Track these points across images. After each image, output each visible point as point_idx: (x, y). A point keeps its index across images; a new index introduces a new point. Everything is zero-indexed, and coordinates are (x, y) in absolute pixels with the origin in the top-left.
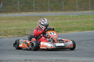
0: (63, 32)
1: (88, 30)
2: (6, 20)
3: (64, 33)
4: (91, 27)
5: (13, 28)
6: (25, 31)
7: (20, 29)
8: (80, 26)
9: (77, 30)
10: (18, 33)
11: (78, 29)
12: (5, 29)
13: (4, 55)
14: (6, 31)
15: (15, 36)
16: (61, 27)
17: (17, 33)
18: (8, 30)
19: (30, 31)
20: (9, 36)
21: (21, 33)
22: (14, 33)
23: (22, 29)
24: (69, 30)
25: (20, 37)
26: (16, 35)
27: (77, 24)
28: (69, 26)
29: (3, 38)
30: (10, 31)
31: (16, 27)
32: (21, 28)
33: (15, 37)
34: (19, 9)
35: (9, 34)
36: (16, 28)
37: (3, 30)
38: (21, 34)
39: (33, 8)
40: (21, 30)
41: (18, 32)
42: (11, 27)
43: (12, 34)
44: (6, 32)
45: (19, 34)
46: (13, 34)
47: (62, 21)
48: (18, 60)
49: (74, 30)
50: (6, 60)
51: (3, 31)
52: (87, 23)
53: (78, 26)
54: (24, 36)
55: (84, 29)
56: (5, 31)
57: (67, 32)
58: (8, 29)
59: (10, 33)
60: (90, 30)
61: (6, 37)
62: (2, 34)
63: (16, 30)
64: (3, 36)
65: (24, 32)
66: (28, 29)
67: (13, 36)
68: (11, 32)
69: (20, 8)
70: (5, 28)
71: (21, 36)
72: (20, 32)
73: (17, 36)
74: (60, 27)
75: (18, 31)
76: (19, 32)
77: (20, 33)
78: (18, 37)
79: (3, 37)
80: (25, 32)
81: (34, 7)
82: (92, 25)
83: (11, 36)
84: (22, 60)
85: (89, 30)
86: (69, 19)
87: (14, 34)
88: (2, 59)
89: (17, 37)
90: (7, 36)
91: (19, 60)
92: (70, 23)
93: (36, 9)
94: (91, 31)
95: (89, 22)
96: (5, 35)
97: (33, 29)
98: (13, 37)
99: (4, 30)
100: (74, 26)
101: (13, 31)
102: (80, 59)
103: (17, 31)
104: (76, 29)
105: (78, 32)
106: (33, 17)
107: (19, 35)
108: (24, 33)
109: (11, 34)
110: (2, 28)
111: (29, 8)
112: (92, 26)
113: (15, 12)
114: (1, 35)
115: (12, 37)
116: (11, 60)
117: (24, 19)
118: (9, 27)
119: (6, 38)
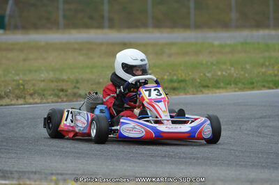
0: (190, 91)
1: (264, 86)
2: (22, 50)
3: (194, 94)
4: (274, 78)
5: (42, 75)
6: (78, 85)
7: (63, 81)
8: (242, 73)
9: (231, 85)
10: (56, 92)
11: (236, 84)
12: (17, 78)
13: (13, 155)
14: (22, 85)
15: (49, 100)
16: (184, 76)
17: (53, 90)
18: (29, 81)
19: (92, 85)
20: (31, 101)
21: (66, 91)
22: (45, 90)
23: (69, 78)
24: (208, 87)
25: (62, 101)
26: (52, 97)
27: (232, 69)
28: (208, 75)
29: (12, 105)
30: (34, 85)
31: (51, 73)
32: (65, 77)
33: (48, 103)
34: (61, 21)
35: (31, 95)
36: (51, 75)
37: (14, 81)
38: (66, 95)
39: (102, 17)
40: (67, 81)
41: (58, 89)
42: (36, 71)
43: (39, 94)
44: (22, 87)
45: (61, 93)
46: (44, 95)
47: (187, 59)
48: (54, 172)
49: (222, 85)
50: (20, 172)
51: (15, 83)
52: (262, 65)
53: (235, 74)
54: (75, 100)
55: (252, 85)
56: (18, 85)
57: (201, 91)
58: (27, 79)
59: (32, 91)
60: (271, 86)
61: (21, 101)
62: (10, 92)
63: (52, 81)
64: (11, 100)
65: (75, 87)
66: (88, 81)
67: (42, 99)
68: (36, 88)
69: (65, 17)
70: (18, 75)
71: (65, 100)
72: (64, 88)
73: (55, 99)
74: (182, 76)
75: (56, 84)
76: (60, 88)
77: (62, 90)
78: (57, 102)
79: (13, 102)
80: (78, 88)
81: (106, 15)
82: (276, 72)
83: (36, 100)
84: (66, 172)
85: (267, 85)
86: (210, 52)
87: (45, 93)
88: (8, 169)
89: (53, 102)
90: (25, 98)
91: (60, 172)
92: (212, 63)
93: (111, 20)
94: (273, 89)
95: (267, 63)
96: (18, 97)
97: (101, 80)
98: (40, 103)
99: (16, 81)
100: (224, 73)
101: (42, 85)
102: (239, 173)
103: (53, 85)
104: (228, 84)
105: (235, 91)
106: (101, 44)
107: (58, 96)
108: (76, 90)
109: (36, 95)
110: (10, 75)
111: (91, 18)
112: (276, 75)
113: (50, 29)
114: (7, 96)
115: (39, 101)
116: (34, 170)
117: (75, 50)
118: (30, 71)
119: (21, 105)
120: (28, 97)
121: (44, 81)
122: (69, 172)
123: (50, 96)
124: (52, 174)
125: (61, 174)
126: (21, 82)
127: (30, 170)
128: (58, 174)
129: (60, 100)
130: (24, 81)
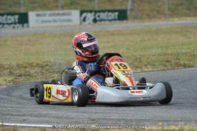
120: (144, 67)
121: (154, 55)
122: (172, 119)
123: (159, 65)
124: (160, 121)
125: (166, 121)
126: (138, 56)
127: (145, 119)
128: (164, 121)
129: (166, 69)
130: (141, 56)
